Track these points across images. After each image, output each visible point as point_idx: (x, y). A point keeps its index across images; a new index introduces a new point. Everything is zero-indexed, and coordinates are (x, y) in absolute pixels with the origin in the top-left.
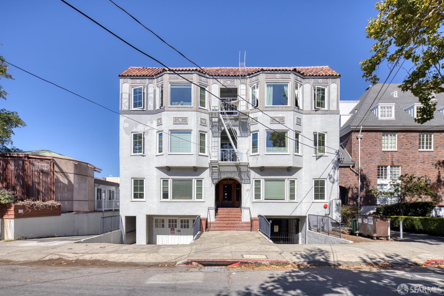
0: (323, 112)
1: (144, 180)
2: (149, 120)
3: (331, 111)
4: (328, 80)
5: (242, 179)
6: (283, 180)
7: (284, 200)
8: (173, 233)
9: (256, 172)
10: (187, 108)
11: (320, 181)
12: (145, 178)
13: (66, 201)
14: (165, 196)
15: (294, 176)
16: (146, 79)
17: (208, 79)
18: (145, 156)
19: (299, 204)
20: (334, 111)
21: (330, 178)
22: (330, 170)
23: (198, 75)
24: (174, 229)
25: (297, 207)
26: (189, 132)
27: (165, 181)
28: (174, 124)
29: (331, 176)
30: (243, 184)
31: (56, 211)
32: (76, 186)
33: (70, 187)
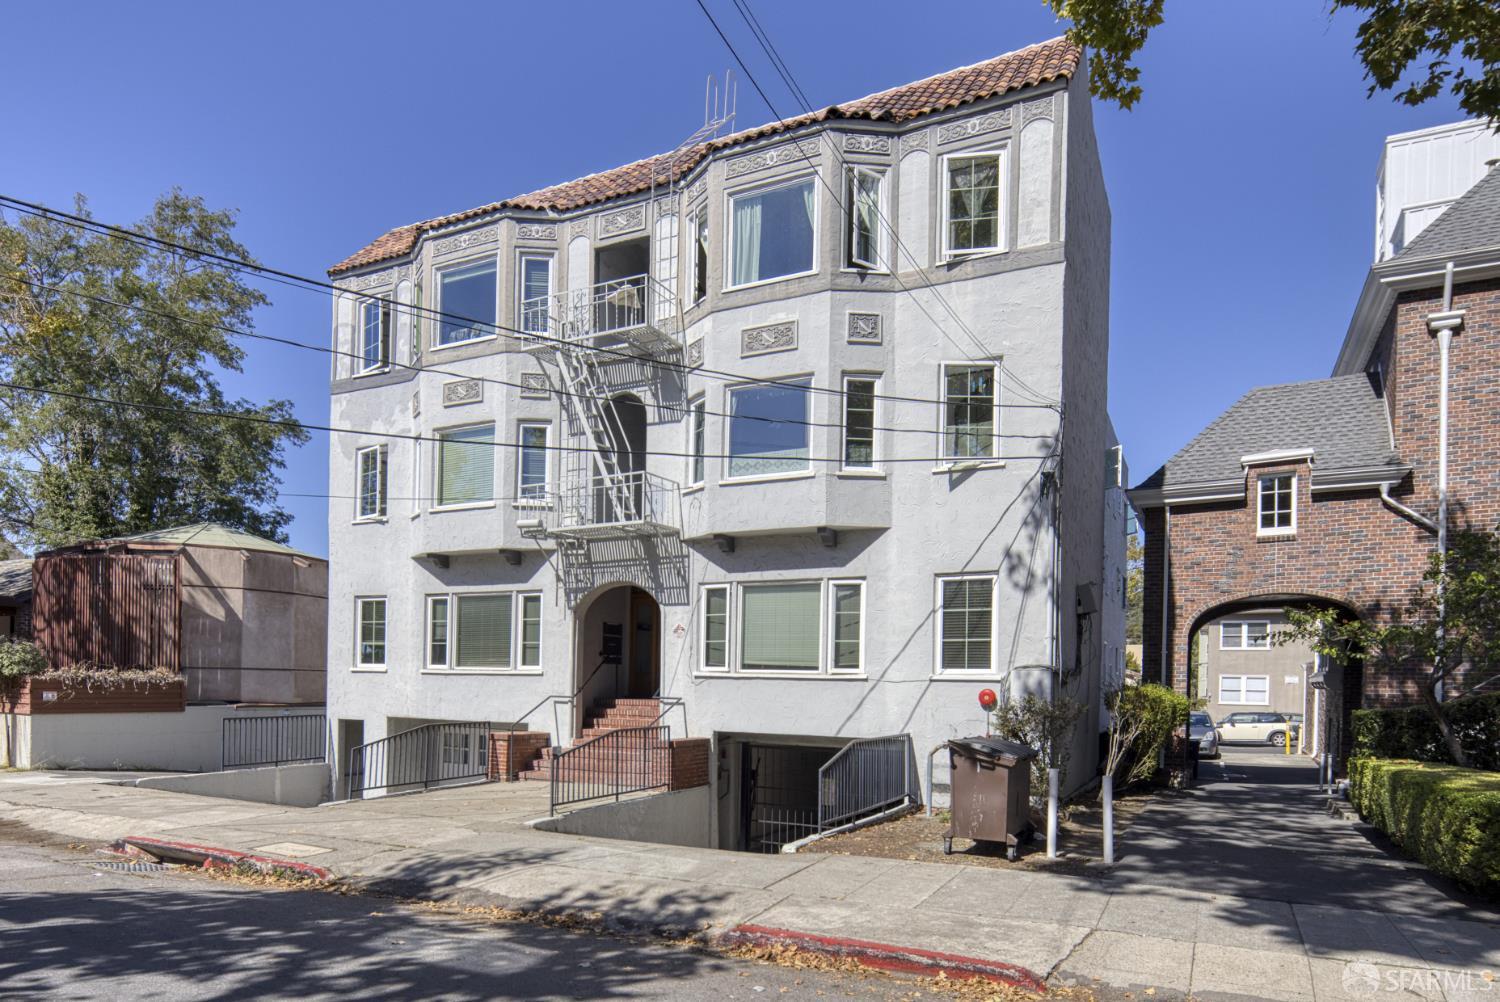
0: (982, 268)
1: (386, 601)
2: (400, 402)
3: (1021, 253)
4: (1011, 110)
5: (660, 588)
6: (814, 586)
7: (816, 668)
9: (710, 558)
10: (481, 346)
11: (971, 582)
12: (386, 596)
13: (219, 671)
14: (439, 655)
15: (853, 568)
16: (391, 267)
17: (555, 227)
18: (388, 522)
19: (872, 689)
20: (1037, 250)
21: (1012, 569)
22: (1013, 533)
23: (514, 222)
25: (864, 699)
26: (487, 428)
27: (439, 604)
28: (446, 407)
29: (1015, 561)
30: (665, 605)
31: (168, 699)
32: (251, 625)
33: (232, 628)
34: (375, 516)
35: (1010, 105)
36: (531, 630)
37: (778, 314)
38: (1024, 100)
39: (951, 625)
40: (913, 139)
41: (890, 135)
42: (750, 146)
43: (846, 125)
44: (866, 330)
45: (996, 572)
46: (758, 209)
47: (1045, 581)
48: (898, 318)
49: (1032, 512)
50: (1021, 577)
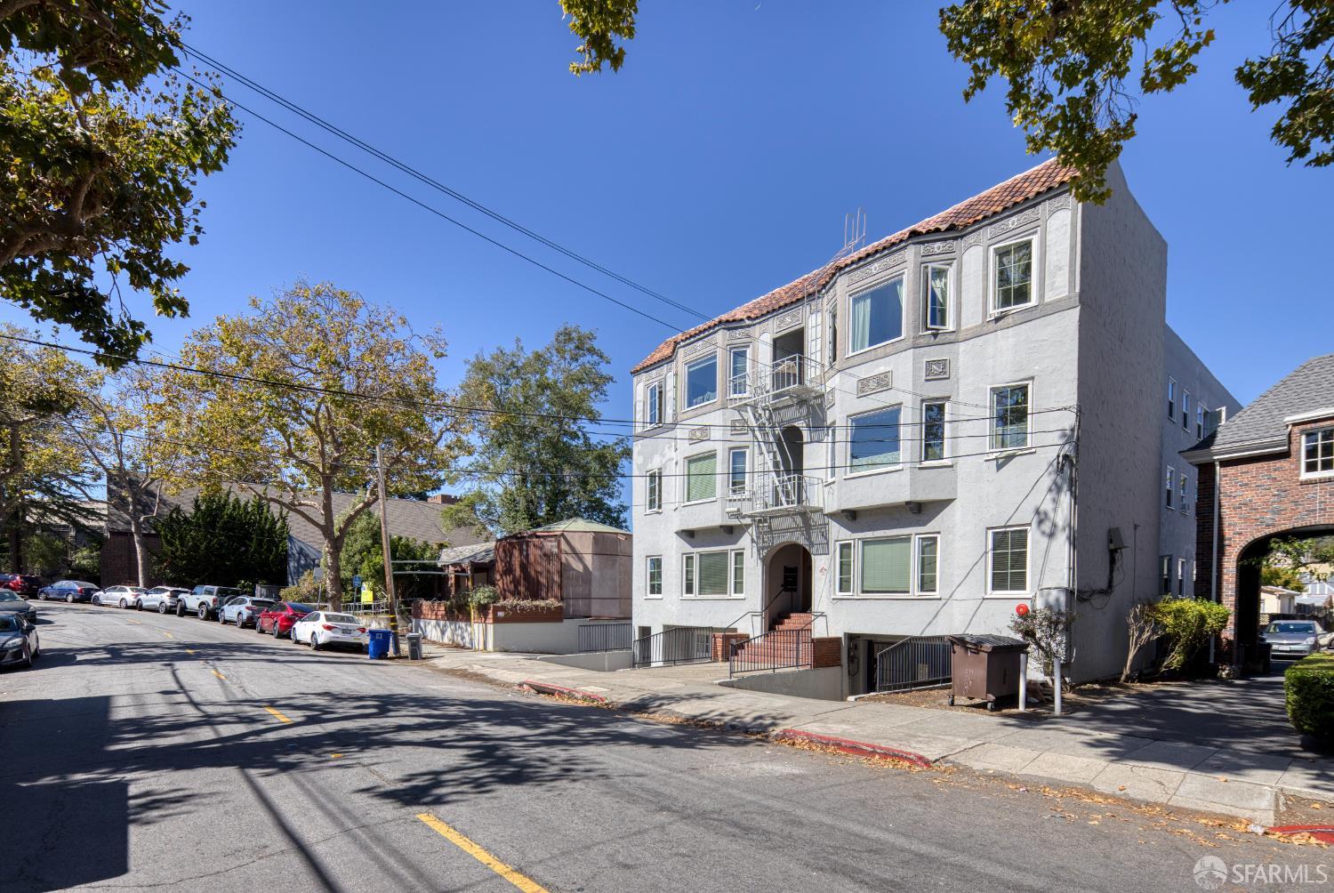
0: (1020, 318)
2: (668, 443)
3: (1049, 304)
4: (1040, 207)
5: (812, 544)
6: (907, 539)
7: (908, 592)
10: (708, 407)
13: (581, 600)
14: (689, 589)
16: (663, 365)
17: (750, 329)
19: (944, 605)
20: (1059, 301)
21: (1040, 522)
23: (726, 331)
25: (938, 611)
26: (711, 456)
27: (689, 559)
28: (690, 444)
29: (1043, 516)
30: (815, 555)
31: (555, 616)
32: (596, 574)
33: (586, 576)
34: (656, 509)
35: (1039, 204)
36: (739, 572)
37: (880, 368)
38: (1049, 199)
39: (998, 562)
40: (971, 239)
41: (955, 238)
42: (862, 263)
43: (922, 239)
44: (938, 371)
45: (1030, 525)
46: (869, 301)
47: (1064, 529)
48: (961, 359)
49: (1055, 483)
50: (1047, 527)
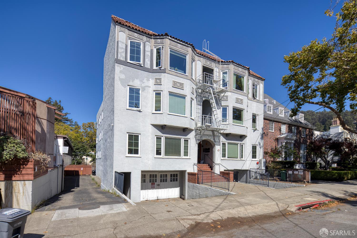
1: (140, 135)
5: (215, 141)
6: (237, 144)
8: (153, 188)
9: (224, 137)
11: (255, 146)
12: (140, 134)
15: (243, 142)
18: (142, 112)
21: (259, 145)
22: (259, 140)
24: (154, 183)
30: (216, 145)
47: (262, 147)
